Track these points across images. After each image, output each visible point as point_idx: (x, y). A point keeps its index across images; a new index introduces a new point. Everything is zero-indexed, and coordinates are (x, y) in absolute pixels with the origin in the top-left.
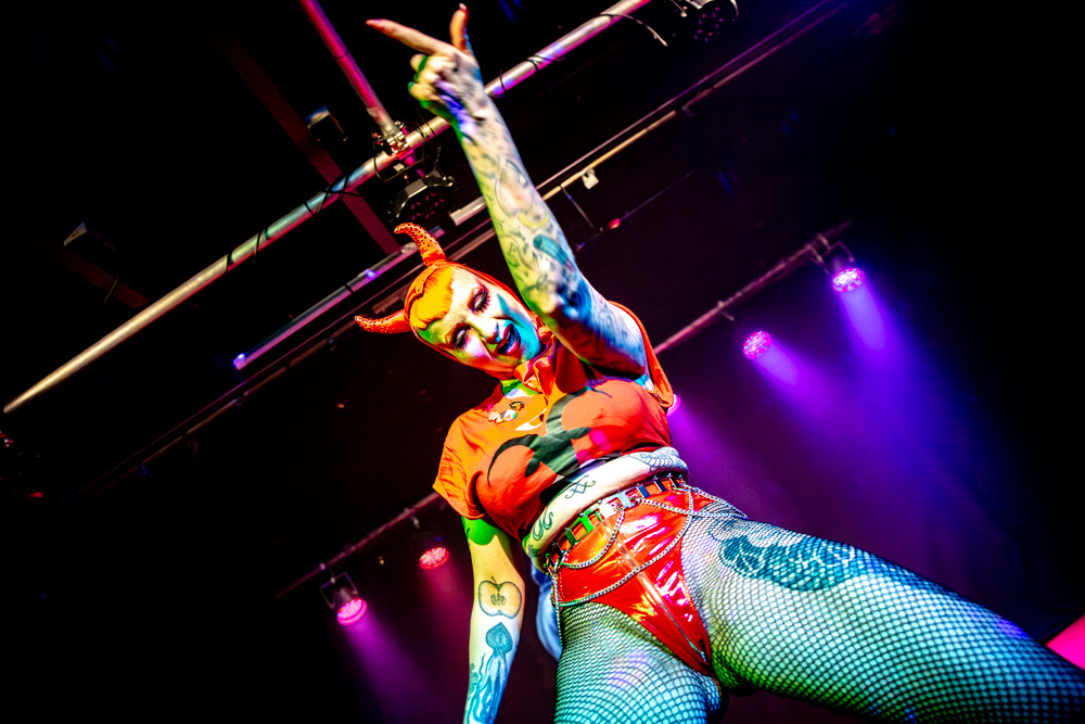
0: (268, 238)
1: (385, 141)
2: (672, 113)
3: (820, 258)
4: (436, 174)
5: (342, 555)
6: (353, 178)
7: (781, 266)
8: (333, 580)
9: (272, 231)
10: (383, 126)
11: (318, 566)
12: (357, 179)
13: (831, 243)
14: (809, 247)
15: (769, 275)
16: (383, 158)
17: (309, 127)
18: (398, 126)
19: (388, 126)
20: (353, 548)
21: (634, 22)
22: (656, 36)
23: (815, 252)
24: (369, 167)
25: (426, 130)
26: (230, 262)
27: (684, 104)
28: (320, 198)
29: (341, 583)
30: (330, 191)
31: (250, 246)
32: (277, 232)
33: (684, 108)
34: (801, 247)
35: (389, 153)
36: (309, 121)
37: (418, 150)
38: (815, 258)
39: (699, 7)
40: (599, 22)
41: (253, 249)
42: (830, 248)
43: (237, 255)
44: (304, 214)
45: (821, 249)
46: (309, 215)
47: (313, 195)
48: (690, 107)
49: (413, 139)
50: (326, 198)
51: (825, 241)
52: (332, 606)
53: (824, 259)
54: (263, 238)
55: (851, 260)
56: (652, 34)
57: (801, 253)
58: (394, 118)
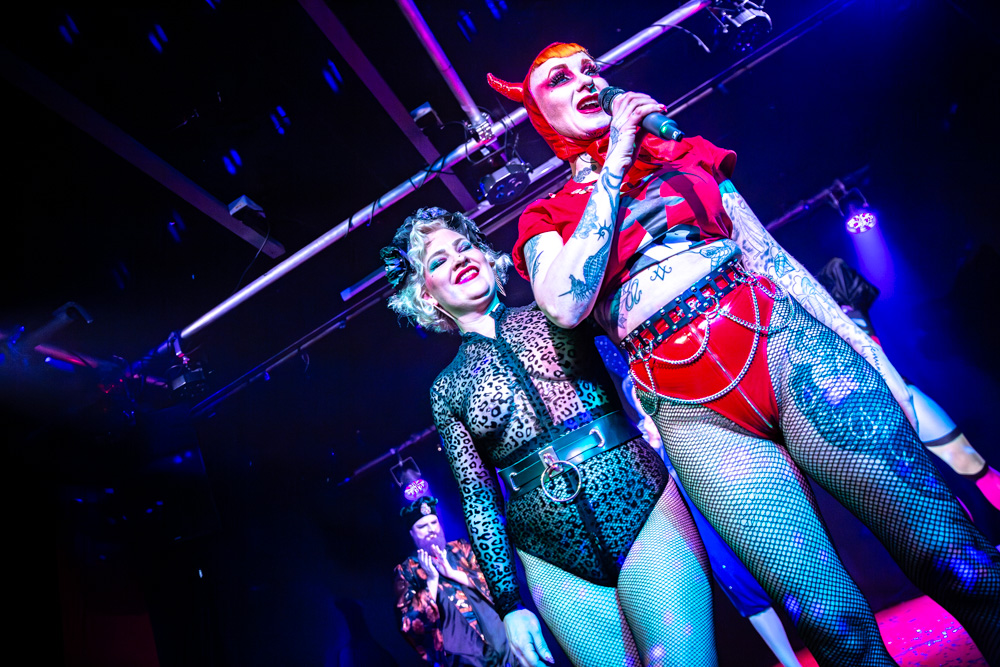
0: (380, 206)
1: (474, 130)
2: (710, 90)
3: (836, 202)
4: (517, 161)
5: (408, 443)
6: (448, 159)
7: (800, 208)
8: (401, 463)
9: (384, 201)
10: (473, 118)
11: (389, 451)
12: (452, 160)
13: (847, 189)
14: (826, 192)
15: (788, 215)
16: (472, 144)
17: (415, 120)
18: (484, 117)
19: (477, 116)
20: (418, 438)
21: (682, 31)
22: (701, 43)
23: (832, 195)
24: (461, 151)
25: (508, 121)
26: (350, 225)
27: (720, 82)
28: (422, 176)
29: (408, 466)
30: (430, 171)
31: (366, 213)
32: (388, 202)
33: (721, 86)
34: (819, 191)
35: (477, 140)
36: (415, 116)
37: (501, 138)
38: (832, 201)
39: (739, 25)
40: (652, 31)
41: (368, 215)
42: (846, 193)
43: (357, 219)
44: (409, 188)
45: (838, 194)
46: (413, 189)
47: (415, 173)
48: (725, 85)
49: (497, 128)
50: (427, 176)
51: (842, 187)
52: (400, 484)
53: (840, 203)
54: (377, 206)
55: (866, 205)
56: (697, 41)
57: (818, 197)
58: (481, 111)
